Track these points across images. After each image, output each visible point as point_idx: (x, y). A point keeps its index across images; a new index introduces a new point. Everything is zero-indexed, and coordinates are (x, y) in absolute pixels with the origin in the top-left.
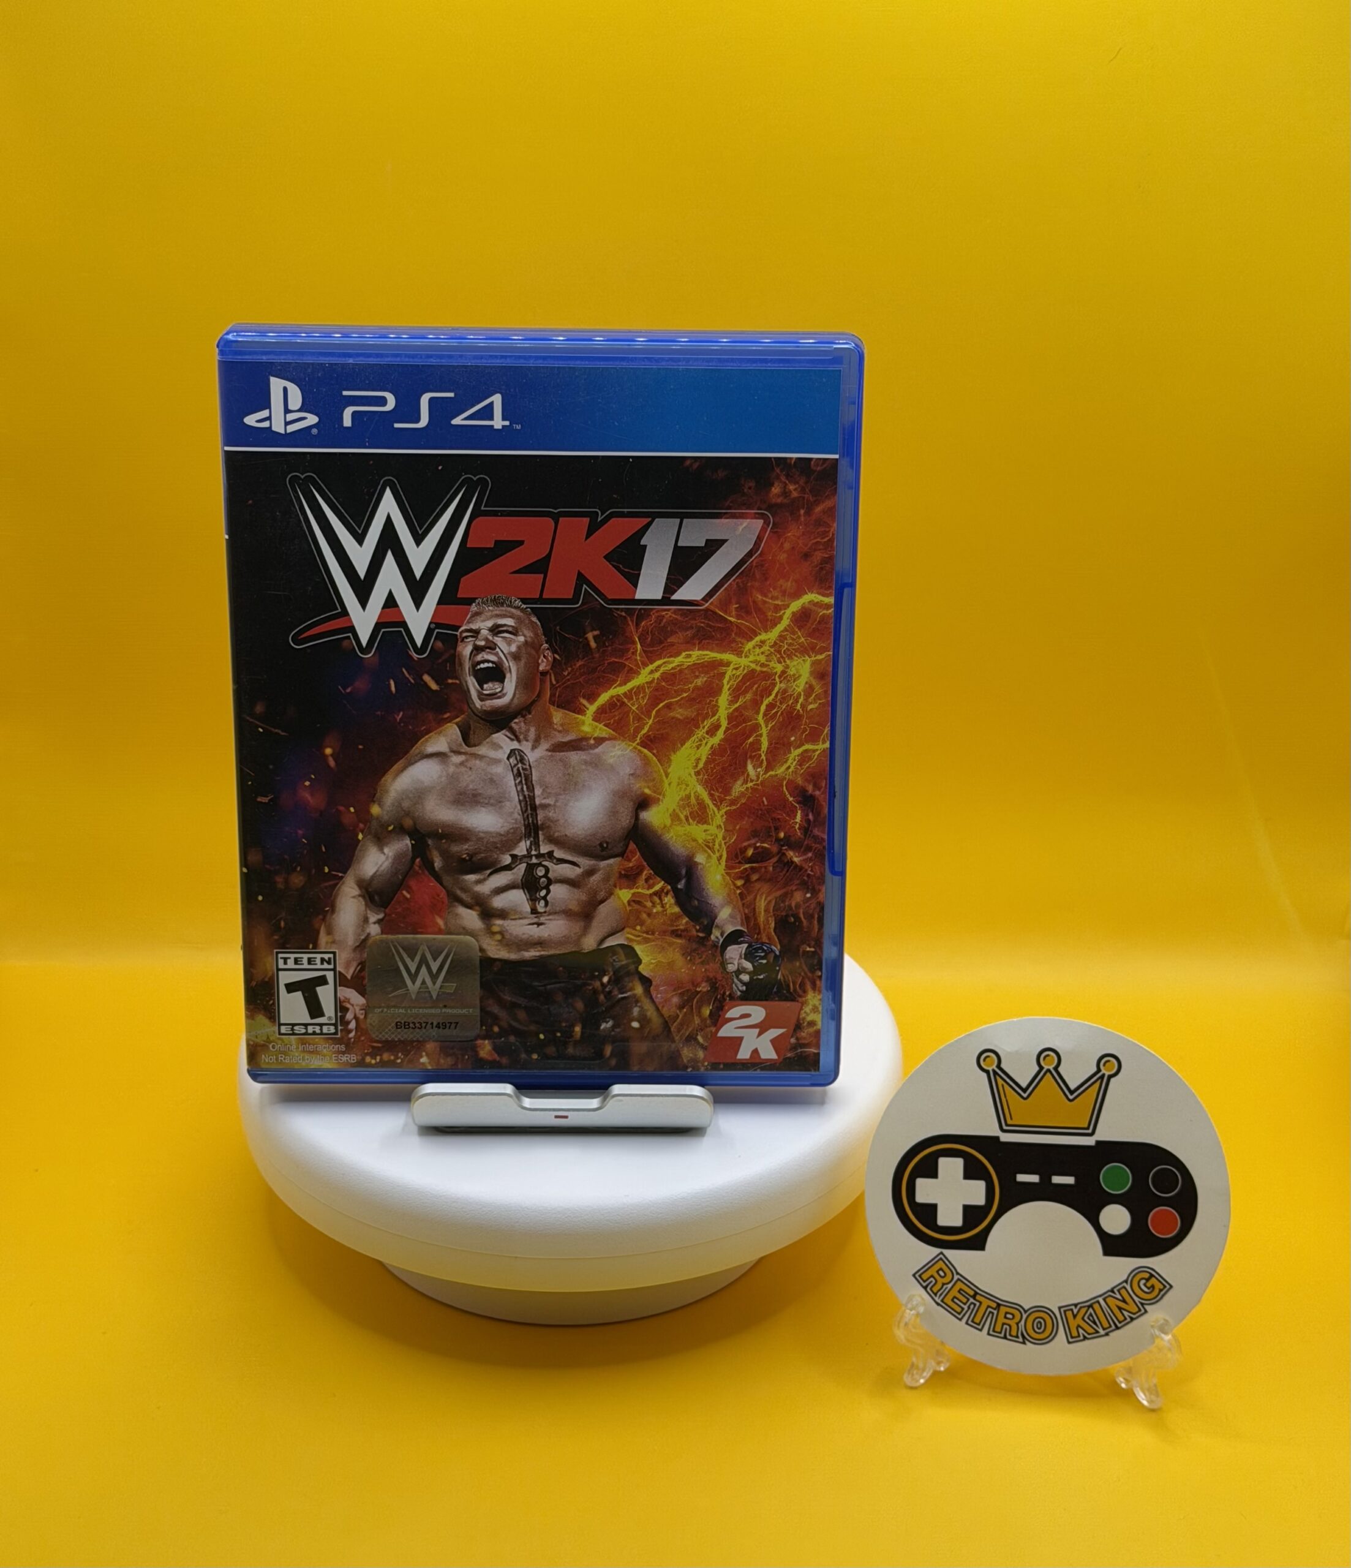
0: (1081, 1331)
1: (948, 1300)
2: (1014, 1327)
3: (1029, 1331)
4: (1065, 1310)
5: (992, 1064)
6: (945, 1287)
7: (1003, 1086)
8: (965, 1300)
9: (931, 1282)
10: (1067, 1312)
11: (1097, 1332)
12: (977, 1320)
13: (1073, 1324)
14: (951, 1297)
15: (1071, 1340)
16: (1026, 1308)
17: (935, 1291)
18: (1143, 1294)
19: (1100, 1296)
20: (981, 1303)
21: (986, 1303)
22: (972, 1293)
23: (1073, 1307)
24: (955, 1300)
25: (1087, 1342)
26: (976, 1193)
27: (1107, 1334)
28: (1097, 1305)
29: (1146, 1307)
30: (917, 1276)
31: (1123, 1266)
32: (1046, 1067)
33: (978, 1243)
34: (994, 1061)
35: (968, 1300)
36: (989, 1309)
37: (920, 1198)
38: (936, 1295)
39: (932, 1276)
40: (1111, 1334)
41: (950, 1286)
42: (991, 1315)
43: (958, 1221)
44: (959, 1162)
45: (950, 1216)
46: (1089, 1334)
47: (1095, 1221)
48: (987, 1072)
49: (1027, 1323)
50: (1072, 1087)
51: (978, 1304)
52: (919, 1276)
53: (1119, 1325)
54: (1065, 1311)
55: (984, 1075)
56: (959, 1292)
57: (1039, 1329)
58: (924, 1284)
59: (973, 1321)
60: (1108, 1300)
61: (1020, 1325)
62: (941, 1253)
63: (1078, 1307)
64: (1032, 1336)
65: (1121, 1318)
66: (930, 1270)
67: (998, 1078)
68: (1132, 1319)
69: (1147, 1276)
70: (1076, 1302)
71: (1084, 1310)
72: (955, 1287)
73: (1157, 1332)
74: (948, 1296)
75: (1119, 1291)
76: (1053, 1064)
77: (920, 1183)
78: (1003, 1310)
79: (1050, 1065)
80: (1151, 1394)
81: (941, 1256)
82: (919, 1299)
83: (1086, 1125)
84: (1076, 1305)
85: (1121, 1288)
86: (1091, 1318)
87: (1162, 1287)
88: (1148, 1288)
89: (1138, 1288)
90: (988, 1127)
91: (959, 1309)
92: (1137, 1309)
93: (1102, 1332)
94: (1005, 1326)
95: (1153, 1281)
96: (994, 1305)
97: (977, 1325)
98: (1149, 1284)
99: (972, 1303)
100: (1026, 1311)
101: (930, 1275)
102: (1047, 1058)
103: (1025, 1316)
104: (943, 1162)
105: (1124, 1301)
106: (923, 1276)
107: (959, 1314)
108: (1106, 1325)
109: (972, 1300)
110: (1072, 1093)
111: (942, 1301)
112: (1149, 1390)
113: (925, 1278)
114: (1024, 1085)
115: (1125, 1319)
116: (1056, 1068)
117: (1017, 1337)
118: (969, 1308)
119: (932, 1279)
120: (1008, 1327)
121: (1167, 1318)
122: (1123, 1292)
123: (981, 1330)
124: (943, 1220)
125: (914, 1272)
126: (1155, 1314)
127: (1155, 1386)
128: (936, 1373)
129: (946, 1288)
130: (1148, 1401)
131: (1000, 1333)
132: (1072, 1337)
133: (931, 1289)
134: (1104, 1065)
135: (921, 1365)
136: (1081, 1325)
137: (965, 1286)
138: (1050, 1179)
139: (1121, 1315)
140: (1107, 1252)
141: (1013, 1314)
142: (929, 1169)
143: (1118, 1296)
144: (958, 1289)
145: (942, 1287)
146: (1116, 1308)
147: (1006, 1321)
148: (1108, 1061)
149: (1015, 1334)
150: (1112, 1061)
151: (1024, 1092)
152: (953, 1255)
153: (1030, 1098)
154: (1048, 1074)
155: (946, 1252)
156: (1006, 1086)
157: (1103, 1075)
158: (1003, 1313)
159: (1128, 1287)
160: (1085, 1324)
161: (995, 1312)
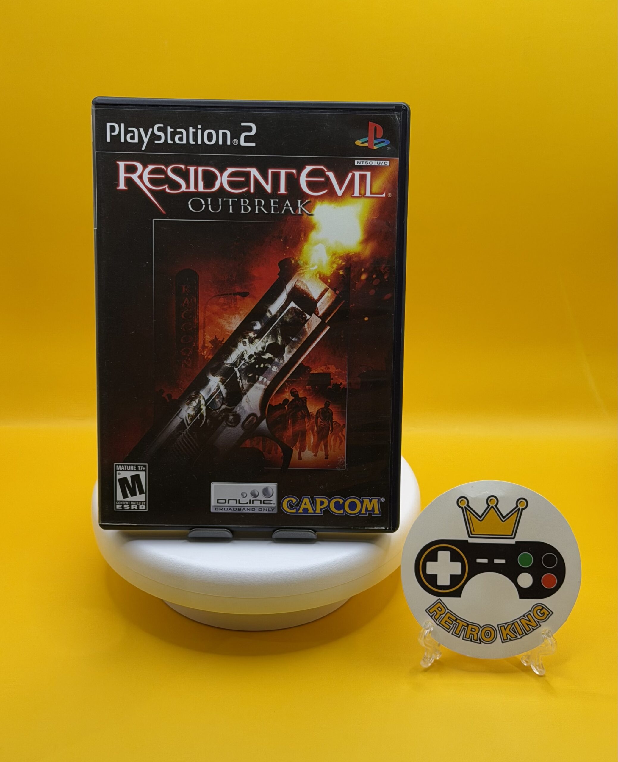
0: (508, 636)
1: (443, 623)
2: (476, 635)
3: (483, 637)
4: (500, 626)
5: (464, 504)
6: (441, 616)
8: (451, 622)
9: (434, 614)
10: (502, 627)
11: (516, 637)
12: (457, 632)
13: (505, 633)
14: (444, 621)
15: (503, 641)
16: (481, 626)
17: (436, 618)
18: (539, 617)
19: (518, 619)
20: (459, 624)
21: (462, 623)
22: (454, 619)
23: (505, 625)
24: (446, 622)
25: (511, 641)
26: (456, 568)
27: (521, 638)
28: (516, 623)
29: (541, 623)
30: (427, 611)
31: (529, 603)
32: (491, 505)
33: (458, 594)
34: (465, 501)
35: (453, 622)
36: (463, 627)
37: (429, 571)
38: (437, 620)
39: (435, 611)
40: (523, 637)
41: (444, 615)
42: (464, 630)
43: (448, 583)
44: (448, 553)
45: (444, 580)
46: (512, 638)
47: (515, 581)
48: (462, 508)
49: (482, 633)
50: (504, 515)
51: (458, 624)
52: (428, 611)
53: (527, 633)
54: (500, 627)
55: (461, 509)
56: (448, 618)
57: (488, 636)
58: (431, 615)
59: (455, 633)
60: (521, 620)
61: (478, 634)
62: (439, 599)
64: (485, 640)
65: (528, 629)
66: (434, 608)
68: (534, 630)
69: (541, 608)
70: (506, 622)
71: (510, 626)
72: (446, 616)
75: (527, 616)
77: (429, 564)
78: (470, 627)
79: (494, 504)
81: (439, 600)
83: (511, 534)
84: (506, 624)
85: (528, 615)
86: (513, 630)
87: (548, 613)
88: (542, 614)
89: (536, 614)
90: (463, 535)
91: (448, 627)
92: (536, 625)
93: (519, 637)
94: (471, 635)
95: (544, 610)
96: (466, 625)
99: (455, 624)
100: (481, 627)
101: (434, 610)
102: (492, 501)
103: (481, 630)
104: (440, 553)
105: (530, 621)
106: (430, 611)
107: (448, 629)
108: (521, 633)
109: (454, 622)
110: (504, 518)
111: (440, 623)
112: (539, 667)
114: (480, 514)
115: (530, 630)
116: (496, 506)
117: (477, 640)
118: (453, 626)
119: (435, 612)
120: (472, 636)
121: (551, 629)
122: (529, 616)
123: (459, 637)
124: (440, 583)
125: (426, 609)
126: (545, 627)
127: (542, 664)
128: (436, 661)
129: (442, 617)
130: (539, 672)
131: (469, 638)
132: (504, 640)
133: (434, 617)
134: (520, 503)
135: (429, 657)
136: (508, 633)
137: (451, 615)
138: (493, 561)
139: (528, 627)
140: (521, 597)
141: (475, 629)
142: (433, 557)
143: (527, 619)
144: (448, 617)
145: (440, 616)
146: (526, 624)
147: (472, 632)
148: (522, 502)
149: (476, 639)
150: (524, 502)
151: (480, 517)
152: (446, 600)
153: (483, 521)
154: (492, 508)
155: (442, 598)
156: (471, 515)
157: (519, 508)
158: (470, 629)
159: (532, 614)
160: (511, 633)
161: (466, 628)
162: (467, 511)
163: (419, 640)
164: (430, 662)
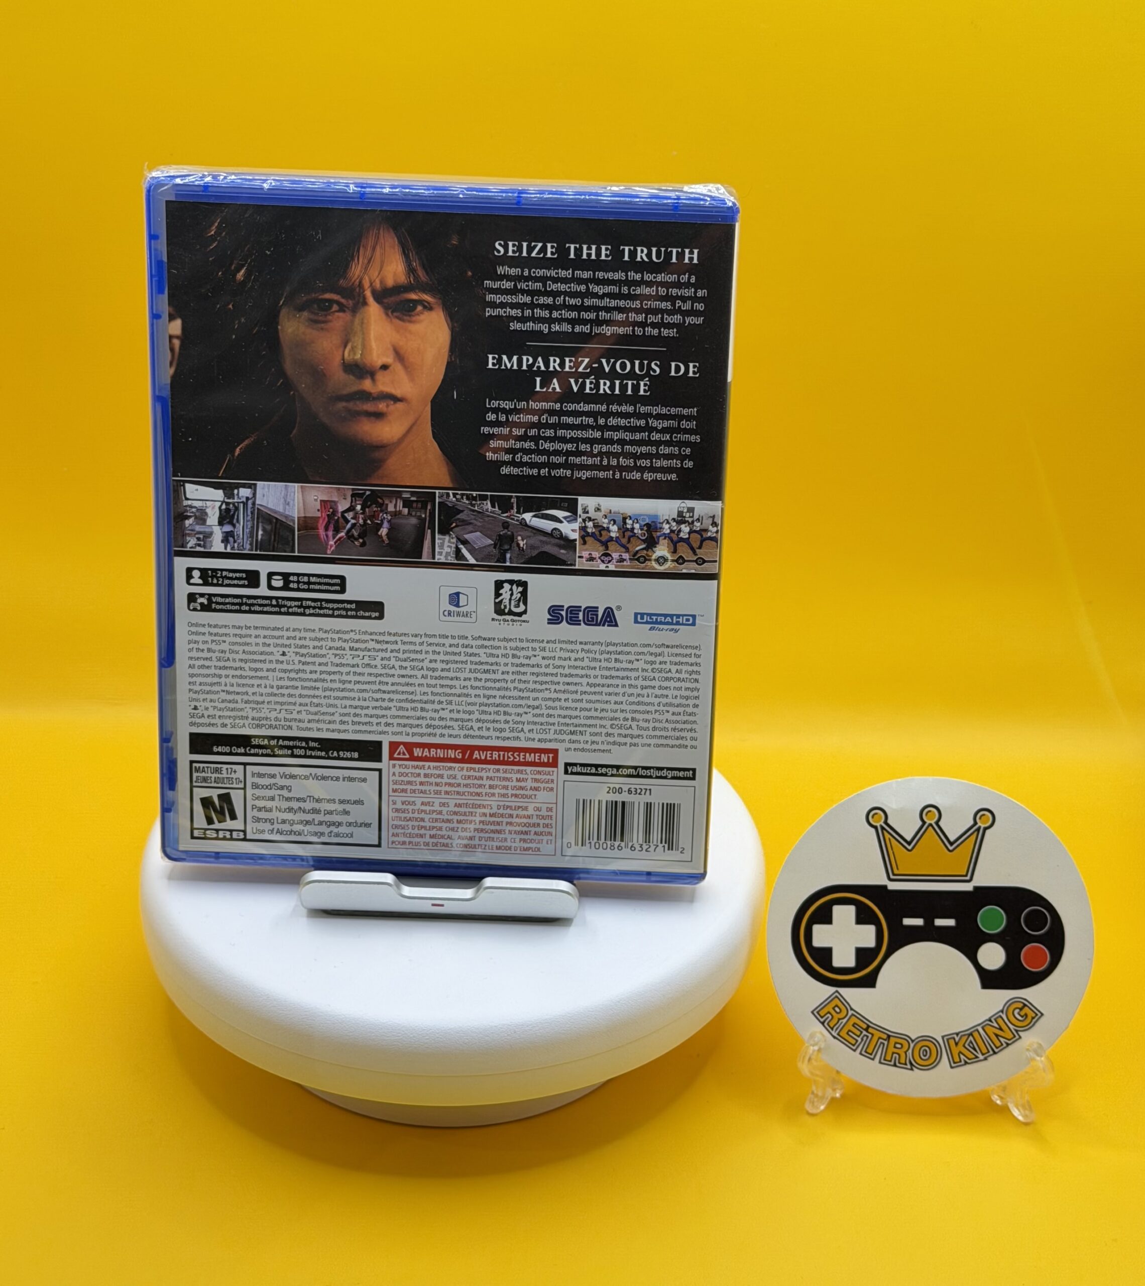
0: (962, 1056)
1: (843, 1034)
2: (903, 1055)
3: (915, 1059)
4: (948, 1038)
5: (880, 821)
6: (840, 1021)
7: (889, 839)
8: (858, 1033)
9: (828, 1018)
10: (950, 1041)
11: (977, 1057)
12: (870, 1051)
13: (955, 1051)
14: (846, 1031)
15: (953, 1065)
16: (913, 1038)
17: (832, 1026)
18: (1016, 1021)
19: (979, 1025)
20: (873, 1035)
21: (877, 1034)
22: (865, 1026)
23: (955, 1036)
24: (850, 1033)
25: (968, 1066)
26: (867, 936)
27: (986, 1059)
28: (977, 1032)
29: (1020, 1033)
30: (815, 1012)
31: (1000, 997)
32: (928, 822)
33: (870, 982)
34: (881, 817)
35: (861, 1032)
36: (881, 1040)
37: (817, 942)
38: (832, 1029)
39: (829, 1013)
40: (990, 1059)
41: (844, 1021)
42: (882, 1046)
43: (851, 962)
44: (851, 910)
45: (844, 958)
46: (969, 1059)
47: (973, 957)
48: (875, 828)
49: (915, 1051)
50: (952, 838)
51: (870, 1036)
52: (818, 1013)
53: (996, 1050)
54: (948, 1040)
55: (873, 830)
56: (853, 1026)
57: (925, 1056)
58: (822, 1020)
59: (866, 1052)
60: (985, 1028)
61: (907, 1053)
62: (837, 991)
63: (959, 1036)
64: (920, 1063)
65: (998, 1044)
66: (826, 1007)
67: (885, 832)
68: (1008, 1045)
69: (1021, 1005)
70: (957, 1031)
71: (964, 1038)
72: (849, 1022)
73: (1032, 1054)
74: (843, 1030)
75: (996, 1020)
76: (935, 818)
77: (817, 929)
78: (892, 1040)
79: (933, 819)
80: (1025, 1109)
81: (837, 994)
82: (818, 1035)
83: (964, 873)
84: (957, 1034)
85: (997, 1018)
86: (971, 1045)
87: (1034, 1015)
88: (1022, 1017)
89: (1012, 1017)
90: (876, 876)
91: (853, 1042)
92: (1012, 1036)
93: (981, 1057)
94: (895, 1055)
95: (1026, 1010)
96: (885, 1037)
97: (870, 1055)
98: (1022, 1013)
99: (865, 1035)
100: (913, 1041)
101: (826, 1012)
102: (929, 814)
103: (912, 1045)
104: (837, 910)
105: (1001, 1029)
106: (820, 1013)
107: (854, 1045)
108: (984, 1051)
109: (864, 1033)
110: (951, 845)
111: (838, 1034)
112: (1023, 1106)
113: (822, 1015)
114: (909, 838)
115: (1002, 1045)
116: (937, 823)
117: (906, 1064)
118: (862, 1039)
119: (829, 1015)
120: (897, 1056)
121: (1040, 1042)
122: (1000, 1020)
123: (873, 1059)
124: (837, 962)
125: (811, 1010)
126: (1029, 1039)
127: (1028, 1102)
128: (833, 1099)
129: (842, 1023)
130: (1023, 1116)
131: (890, 1061)
132: (955, 1063)
133: (828, 1024)
134: (980, 818)
135: (820, 1094)
136: (963, 1052)
137: (858, 1021)
138: (933, 922)
139: (998, 1041)
140: (985, 985)
141: (902, 1045)
142: (824, 917)
143: (995, 1025)
144: (852, 1023)
145: (838, 1022)
146: (994, 1036)
147: (896, 1051)
148: (983, 815)
149: (904, 1062)
150: (988, 816)
151: (909, 844)
152: (848, 993)
153: (914, 850)
154: (930, 828)
155: (842, 990)
156: (892, 840)
157: (979, 828)
158: (893, 1043)
159: (1004, 1017)
160: (966, 1050)
161: (886, 1043)
162: (886, 834)
163: (800, 1065)
164: (823, 1104)
